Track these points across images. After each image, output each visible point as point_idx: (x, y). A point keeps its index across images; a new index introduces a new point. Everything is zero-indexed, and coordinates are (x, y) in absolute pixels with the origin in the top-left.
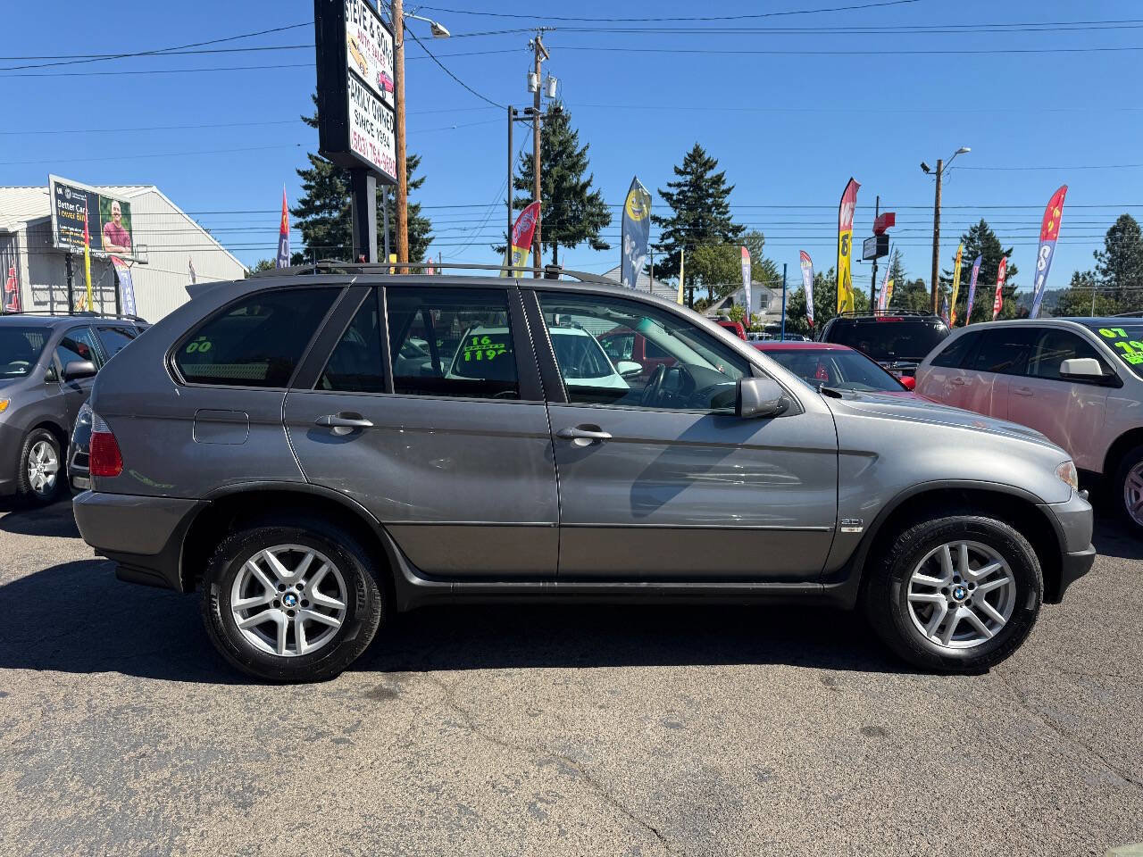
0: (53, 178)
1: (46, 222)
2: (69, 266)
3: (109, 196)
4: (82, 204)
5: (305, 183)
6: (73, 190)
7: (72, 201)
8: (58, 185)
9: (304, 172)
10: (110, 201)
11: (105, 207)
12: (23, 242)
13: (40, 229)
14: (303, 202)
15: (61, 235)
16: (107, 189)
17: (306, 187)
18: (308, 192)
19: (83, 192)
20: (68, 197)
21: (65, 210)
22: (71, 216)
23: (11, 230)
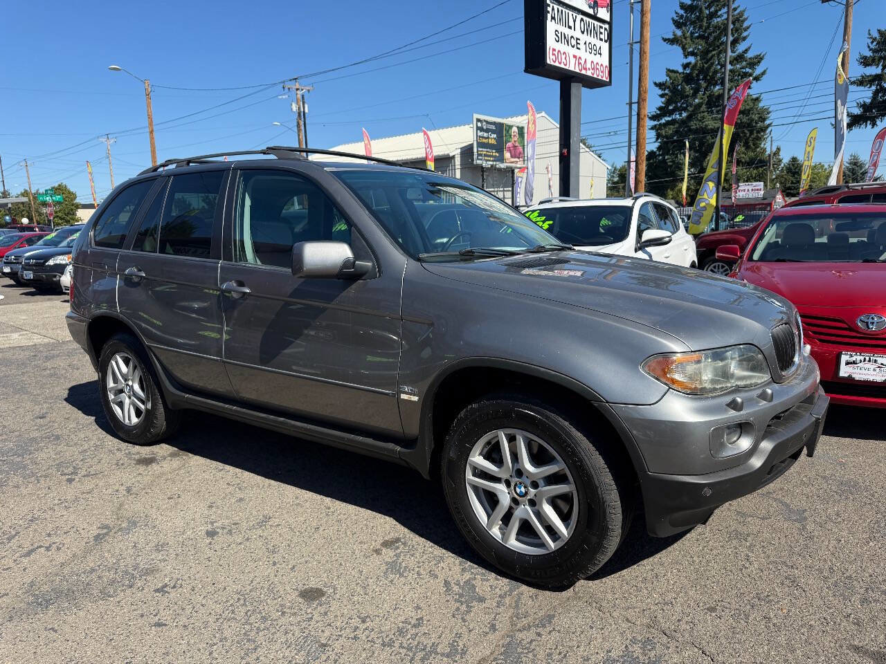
0: (476, 116)
1: (470, 148)
2: (483, 175)
3: (509, 123)
4: (493, 132)
5: (661, 92)
6: (487, 122)
7: (487, 131)
8: (478, 120)
9: (660, 83)
10: (511, 127)
11: (508, 131)
12: (458, 161)
13: (467, 152)
14: (660, 109)
15: (479, 155)
16: (510, 119)
17: (662, 96)
18: (663, 100)
19: (494, 123)
20: (485, 127)
21: (483, 137)
22: (486, 141)
23: (451, 155)
